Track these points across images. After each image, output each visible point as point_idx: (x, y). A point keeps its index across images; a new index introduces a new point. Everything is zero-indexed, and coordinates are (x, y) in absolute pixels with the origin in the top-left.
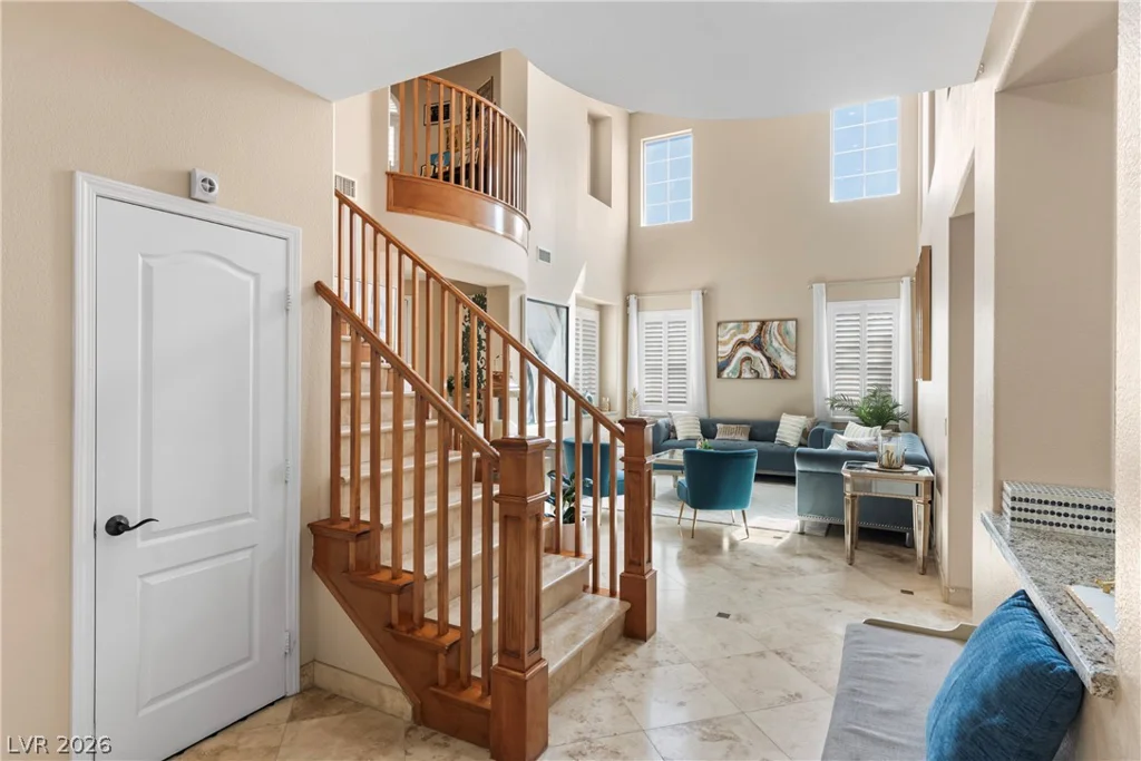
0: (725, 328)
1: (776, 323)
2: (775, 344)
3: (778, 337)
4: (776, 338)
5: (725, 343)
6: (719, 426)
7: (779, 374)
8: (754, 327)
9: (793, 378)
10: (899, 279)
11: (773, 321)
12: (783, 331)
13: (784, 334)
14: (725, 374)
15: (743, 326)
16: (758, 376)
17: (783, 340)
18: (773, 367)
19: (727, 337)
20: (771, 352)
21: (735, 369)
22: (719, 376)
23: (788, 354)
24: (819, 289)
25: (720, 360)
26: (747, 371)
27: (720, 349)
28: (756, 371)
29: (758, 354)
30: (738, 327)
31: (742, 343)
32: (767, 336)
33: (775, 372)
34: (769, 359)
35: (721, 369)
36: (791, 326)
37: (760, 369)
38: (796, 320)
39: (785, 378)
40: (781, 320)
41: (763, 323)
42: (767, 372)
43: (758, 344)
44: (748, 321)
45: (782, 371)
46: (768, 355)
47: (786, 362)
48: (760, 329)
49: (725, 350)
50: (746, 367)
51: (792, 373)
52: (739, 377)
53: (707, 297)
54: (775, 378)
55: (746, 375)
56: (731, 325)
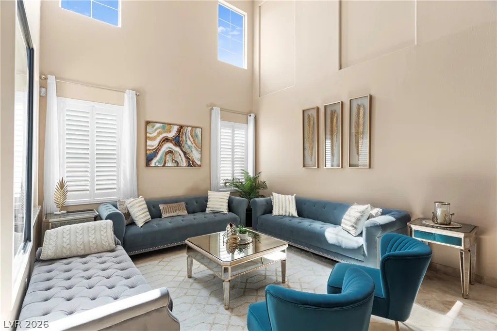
0: (153, 127)
1: (189, 129)
2: (189, 143)
3: (191, 138)
4: (189, 139)
5: (153, 139)
6: (161, 207)
7: (191, 163)
8: (175, 129)
9: (200, 166)
10: (248, 114)
11: (188, 126)
12: (194, 134)
13: (194, 136)
14: (153, 163)
15: (167, 127)
16: (178, 165)
17: (194, 141)
18: (188, 159)
19: (155, 134)
20: (186, 148)
21: (161, 159)
22: (148, 164)
23: (197, 150)
24: (216, 111)
25: (148, 152)
26: (170, 161)
27: (148, 144)
28: (176, 162)
29: (177, 149)
30: (163, 128)
31: (166, 140)
32: (184, 136)
33: (189, 162)
34: (185, 153)
35: (149, 160)
36: (198, 131)
37: (178, 159)
38: (201, 128)
39: (195, 166)
40: (192, 127)
41: (181, 127)
42: (184, 163)
43: (177, 141)
44: (170, 124)
45: (193, 162)
46: (184, 150)
47: (195, 155)
48: (179, 131)
49: (153, 144)
50: (169, 158)
51: (199, 163)
52: (164, 166)
53: (140, 97)
54: (188, 166)
55: (169, 164)
56: (158, 125)
